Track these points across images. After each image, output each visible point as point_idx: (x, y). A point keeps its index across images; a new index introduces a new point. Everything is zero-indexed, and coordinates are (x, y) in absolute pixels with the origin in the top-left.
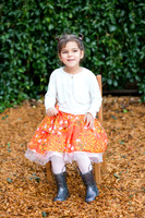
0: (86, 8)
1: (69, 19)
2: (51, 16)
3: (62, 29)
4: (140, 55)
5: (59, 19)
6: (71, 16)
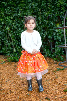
0: (19, 14)
2: (3, 18)
3: (8, 24)
4: (43, 36)
5: (6, 19)
6: (12, 18)
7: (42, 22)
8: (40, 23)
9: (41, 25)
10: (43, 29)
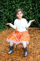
0: (24, 3)
1: (19, 6)
3: (17, 8)
4: (39, 16)
7: (38, 8)
8: (37, 8)
9: (37, 9)
10: (38, 12)
